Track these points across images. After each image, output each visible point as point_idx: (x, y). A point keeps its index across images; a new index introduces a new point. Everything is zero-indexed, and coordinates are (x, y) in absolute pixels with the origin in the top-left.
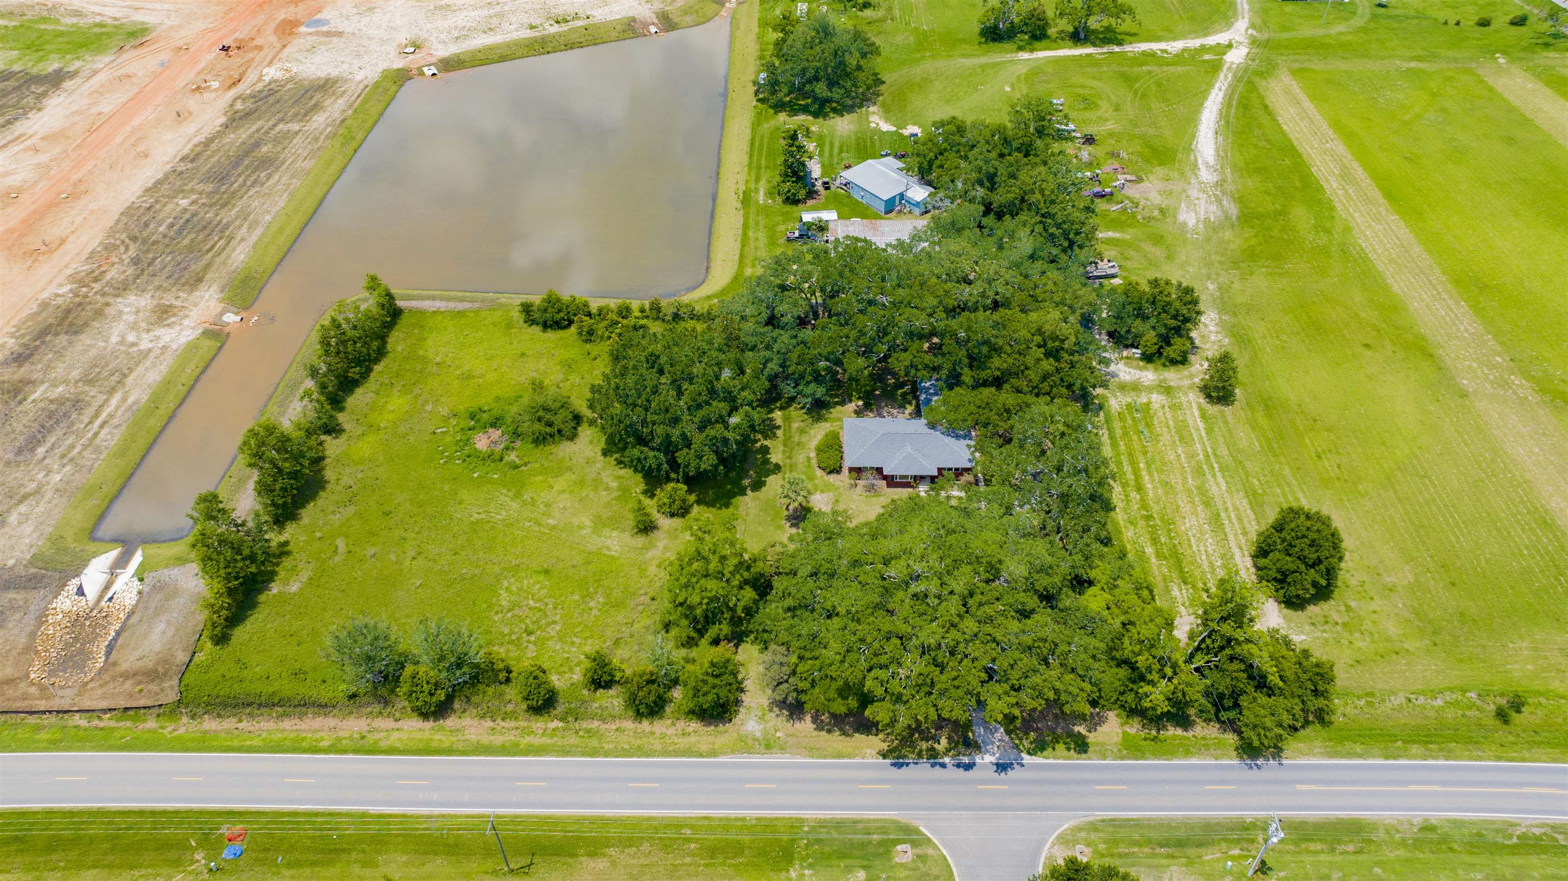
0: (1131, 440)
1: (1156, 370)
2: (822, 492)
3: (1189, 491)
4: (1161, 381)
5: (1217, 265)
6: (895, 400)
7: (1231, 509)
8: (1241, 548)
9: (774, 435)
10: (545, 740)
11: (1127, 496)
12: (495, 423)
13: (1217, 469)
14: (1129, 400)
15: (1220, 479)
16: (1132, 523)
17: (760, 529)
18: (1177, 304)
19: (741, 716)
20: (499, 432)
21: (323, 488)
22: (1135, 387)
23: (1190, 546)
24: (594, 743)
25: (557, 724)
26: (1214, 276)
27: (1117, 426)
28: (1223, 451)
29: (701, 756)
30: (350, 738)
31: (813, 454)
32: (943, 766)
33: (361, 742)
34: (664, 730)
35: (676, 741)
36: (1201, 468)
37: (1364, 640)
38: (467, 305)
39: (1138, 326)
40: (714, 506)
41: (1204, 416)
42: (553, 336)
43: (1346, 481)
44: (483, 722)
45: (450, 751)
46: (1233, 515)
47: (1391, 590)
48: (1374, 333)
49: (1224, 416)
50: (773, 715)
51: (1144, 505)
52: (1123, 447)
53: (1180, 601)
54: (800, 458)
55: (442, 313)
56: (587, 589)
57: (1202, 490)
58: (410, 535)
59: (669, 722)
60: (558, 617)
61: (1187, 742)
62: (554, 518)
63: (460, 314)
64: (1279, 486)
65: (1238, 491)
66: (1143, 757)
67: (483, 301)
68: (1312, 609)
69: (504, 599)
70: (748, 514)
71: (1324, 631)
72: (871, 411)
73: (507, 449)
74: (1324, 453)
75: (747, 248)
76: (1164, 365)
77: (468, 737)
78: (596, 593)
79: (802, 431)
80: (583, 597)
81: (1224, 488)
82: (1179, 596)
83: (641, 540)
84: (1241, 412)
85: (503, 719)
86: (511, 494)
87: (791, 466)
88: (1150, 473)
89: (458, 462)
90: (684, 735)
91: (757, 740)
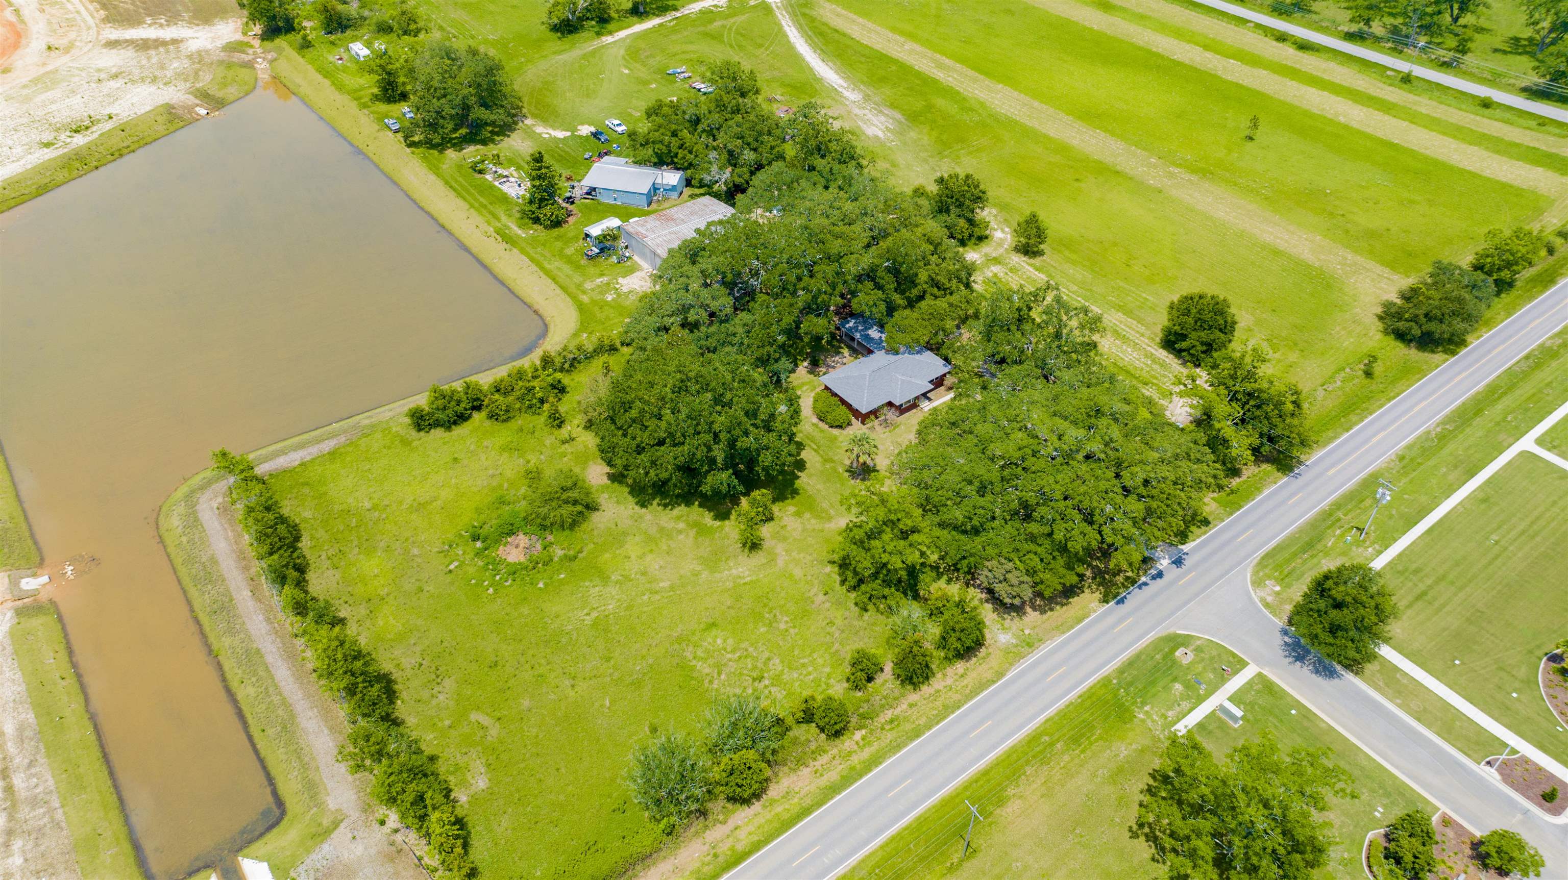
4: (986, 256)
8: (1149, 346)
10: (866, 754)
12: (507, 531)
19: (989, 636)
20: (522, 536)
23: (1123, 359)
24: (907, 726)
32: (1145, 584)
33: (720, 860)
34: (944, 683)
38: (330, 443)
41: (1036, 269)
42: (460, 431)
44: (800, 773)
46: (1127, 329)
49: (1048, 264)
55: (312, 462)
56: (764, 618)
58: (543, 669)
59: (942, 675)
60: (767, 653)
61: (1251, 482)
62: (662, 580)
67: (343, 431)
70: (818, 491)
72: (820, 366)
73: (546, 546)
74: (1128, 262)
75: (559, 280)
76: (976, 244)
77: (803, 792)
78: (775, 616)
80: (769, 625)
84: (1055, 256)
85: (815, 759)
89: (507, 584)
90: (962, 677)
91: (1018, 645)
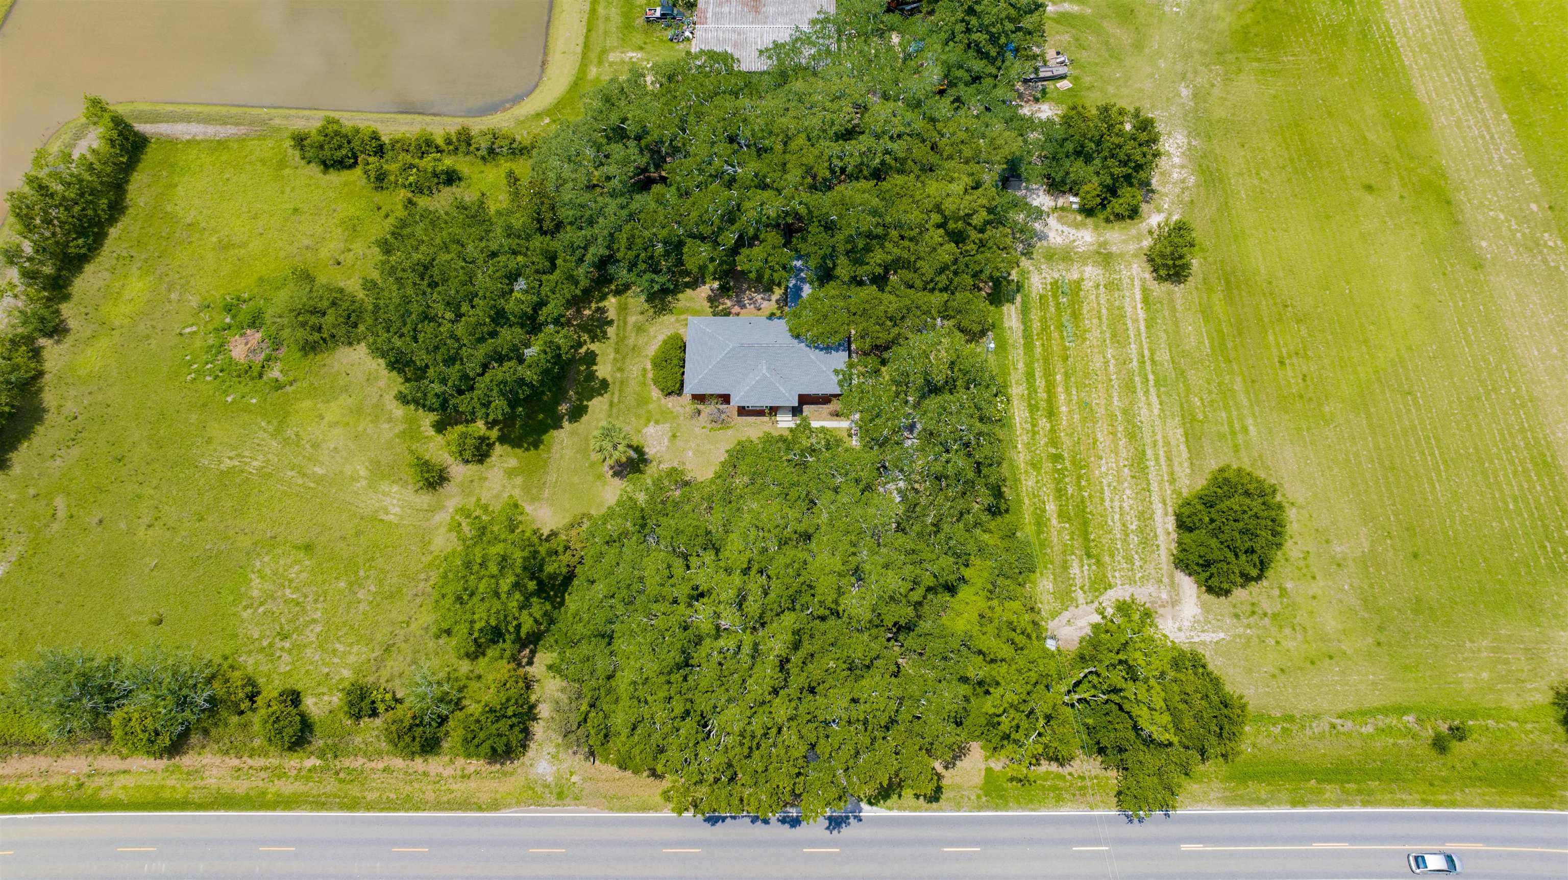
0: (1050, 339)
1: (1096, 227)
2: (657, 422)
3: (1112, 416)
4: (1100, 245)
5: (1197, 56)
7: (1160, 443)
8: (1164, 503)
9: (605, 333)
10: (298, 787)
11: (1034, 425)
12: (255, 322)
13: (1151, 383)
14: (1056, 275)
15: (1154, 399)
16: (1034, 466)
17: (576, 479)
19: (530, 753)
20: (259, 335)
21: (39, 420)
22: (1066, 256)
23: (1103, 500)
24: (355, 791)
25: (314, 762)
26: (1190, 75)
27: (1035, 316)
28: (1163, 356)
29: (480, 809)
30: (64, 787)
31: (649, 366)
33: (77, 794)
34: (441, 769)
35: (454, 787)
36: (1132, 381)
37: (1295, 639)
38: (231, 130)
39: (1078, 168)
40: (519, 446)
41: (1146, 301)
42: (336, 178)
43: (1310, 399)
44: (227, 759)
45: (184, 804)
46: (1161, 453)
47: (1339, 565)
48: (1381, 167)
49: (1172, 301)
50: (569, 752)
51: (1054, 441)
52: (1038, 350)
53: (1078, 582)
54: (634, 370)
55: (199, 143)
56: (356, 573)
57: (1129, 415)
58: (148, 491)
59: (447, 759)
60: (319, 614)
61: (1061, 784)
62: (322, 464)
63: (221, 145)
64: (1226, 407)
65: (1173, 415)
66: (1006, 807)
68: (1240, 594)
69: (256, 587)
70: (562, 457)
71: (1249, 626)
73: (268, 359)
74: (1290, 357)
75: (593, 34)
76: (1107, 220)
77: (209, 781)
78: (368, 577)
79: (639, 329)
81: (1156, 412)
82: (1078, 576)
83: (425, 499)
84: (1195, 293)
85: (251, 756)
86: (271, 428)
87: (622, 382)
88: (1067, 389)
89: (208, 379)
90: (463, 777)
91: (548, 787)
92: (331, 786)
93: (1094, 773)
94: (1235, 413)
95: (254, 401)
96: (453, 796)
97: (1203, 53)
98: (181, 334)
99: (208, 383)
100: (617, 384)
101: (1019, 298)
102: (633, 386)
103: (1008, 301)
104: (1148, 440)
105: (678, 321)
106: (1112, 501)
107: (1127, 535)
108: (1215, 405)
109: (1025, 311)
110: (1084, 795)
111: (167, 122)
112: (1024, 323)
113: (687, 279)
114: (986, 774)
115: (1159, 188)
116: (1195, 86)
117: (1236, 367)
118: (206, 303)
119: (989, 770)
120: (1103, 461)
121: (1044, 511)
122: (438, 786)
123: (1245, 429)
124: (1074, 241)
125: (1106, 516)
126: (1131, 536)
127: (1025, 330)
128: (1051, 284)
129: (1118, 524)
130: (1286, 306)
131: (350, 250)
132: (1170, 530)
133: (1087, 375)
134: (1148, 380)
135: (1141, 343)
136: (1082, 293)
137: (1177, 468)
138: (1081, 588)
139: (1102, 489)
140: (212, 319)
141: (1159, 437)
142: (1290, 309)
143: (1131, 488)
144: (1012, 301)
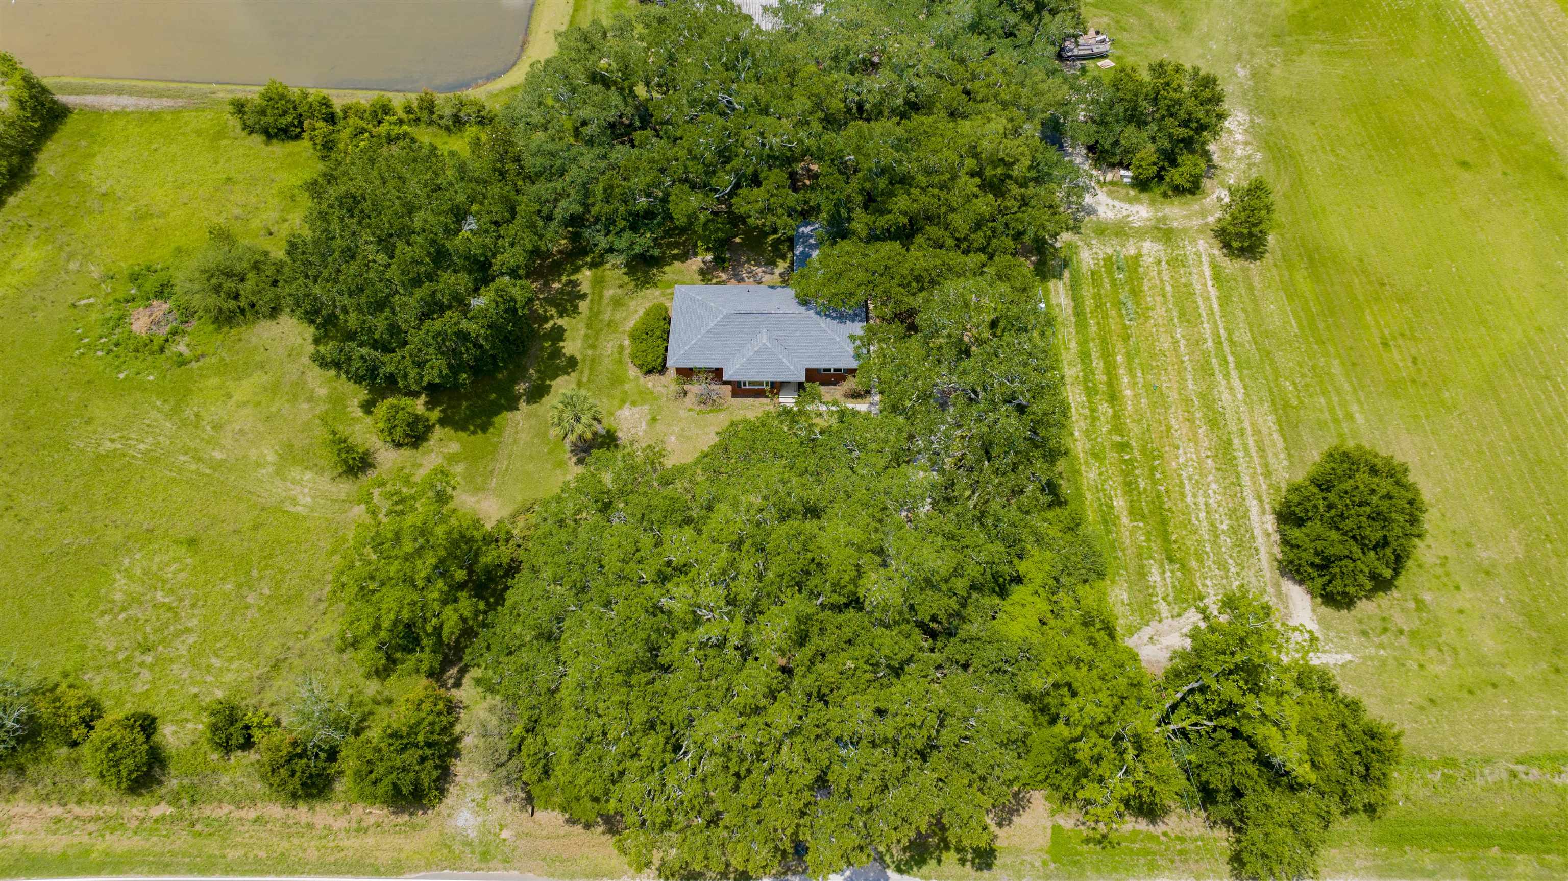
0: (1106, 317)
1: (1152, 202)
2: (634, 403)
3: (1188, 401)
4: (1158, 220)
5: (1251, 39)
6: (762, 253)
7: (1249, 432)
8: (1260, 499)
9: (576, 307)
10: (137, 843)
11: (1093, 410)
12: (163, 291)
13: (1232, 365)
14: (1109, 251)
15: (1236, 383)
16: (1095, 456)
17: (531, 467)
18: (1191, 104)
19: (449, 800)
20: (166, 307)
22: (1121, 230)
23: (1183, 495)
24: (212, 847)
25: (165, 809)
26: (1246, 56)
27: (1087, 292)
28: (1243, 335)
29: (376, 873)
31: (627, 341)
34: (331, 821)
35: (345, 843)
36: (1208, 363)
37: (1443, 662)
38: (166, 102)
39: (1130, 135)
40: (464, 429)
41: (1217, 277)
42: (279, 149)
43: (1424, 384)
46: (1251, 442)
47: (1488, 573)
48: (1476, 144)
49: (1248, 278)
50: (500, 798)
51: (1118, 427)
52: (1093, 329)
53: (1160, 591)
54: (609, 346)
55: (128, 114)
57: (1207, 400)
59: (340, 807)
60: (195, 621)
61: (1154, 847)
63: (153, 116)
64: (1324, 392)
65: (1261, 401)
67: (191, 96)
68: (1364, 607)
69: (120, 589)
70: (515, 441)
71: (1381, 646)
72: (724, 270)
73: (174, 333)
74: (1394, 338)
76: (1165, 195)
78: (262, 578)
79: (617, 303)
80: (239, 586)
81: (1240, 396)
82: (1159, 584)
83: (344, 488)
84: (1274, 271)
85: (79, 802)
86: (167, 407)
87: (593, 360)
88: (1130, 370)
89: (100, 354)
90: (358, 831)
91: (470, 844)
92: (182, 840)
93: (1196, 833)
94: (1335, 399)
95: (151, 378)
96: (342, 854)
97: (1259, 36)
98: (74, 306)
99: (100, 358)
100: (588, 363)
101: (1067, 274)
102: (607, 364)
103: (1054, 277)
104: (1233, 427)
105: (663, 295)
106: (1195, 496)
107: (1217, 536)
108: (1311, 389)
109: (1075, 287)
110: (1186, 861)
111: (96, 94)
112: (1074, 299)
113: (676, 252)
114: (1053, 832)
115: (1222, 164)
116: (1252, 66)
117: (1331, 349)
118: (111, 274)
119: (1056, 829)
120: (1181, 451)
121: (1112, 507)
122: (324, 841)
123: (1350, 417)
124: (1128, 216)
125: (1189, 513)
126: (1222, 537)
127: (1075, 308)
128: (1104, 259)
129: (1205, 523)
130: (1384, 284)
131: (286, 220)
132: (1271, 530)
133: (1153, 356)
134: (1227, 363)
135: (1215, 322)
136: (1141, 270)
137: (1271, 460)
138: (1164, 599)
139: (1182, 483)
140: (114, 290)
141: (1247, 425)
142: (1388, 287)
143: (1217, 481)
144: (1059, 277)
